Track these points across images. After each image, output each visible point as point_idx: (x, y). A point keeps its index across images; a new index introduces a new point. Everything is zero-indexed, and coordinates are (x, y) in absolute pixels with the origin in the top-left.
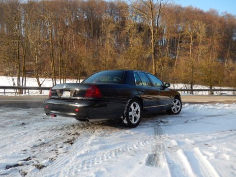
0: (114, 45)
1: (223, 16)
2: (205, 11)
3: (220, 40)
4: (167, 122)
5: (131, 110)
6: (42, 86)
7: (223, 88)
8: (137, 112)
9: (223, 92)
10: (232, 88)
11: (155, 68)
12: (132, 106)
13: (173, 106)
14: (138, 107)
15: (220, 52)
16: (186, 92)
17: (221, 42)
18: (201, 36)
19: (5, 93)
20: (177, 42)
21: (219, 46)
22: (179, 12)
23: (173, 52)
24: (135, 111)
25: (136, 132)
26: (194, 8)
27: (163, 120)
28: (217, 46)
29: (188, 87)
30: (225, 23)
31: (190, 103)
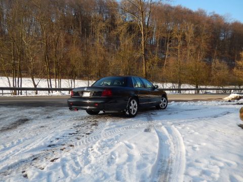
0: (104, 43)
1: (211, 17)
2: (194, 11)
3: (208, 40)
4: (156, 114)
5: (131, 105)
6: (37, 87)
7: (208, 87)
8: (135, 107)
9: (208, 91)
10: (216, 87)
11: (146, 68)
12: (132, 102)
13: (161, 103)
14: (136, 103)
15: (208, 52)
16: (174, 91)
17: (209, 43)
18: (190, 36)
19: (3, 94)
20: (167, 42)
21: (206, 47)
22: (168, 11)
23: (163, 51)
24: (134, 106)
25: (135, 119)
26: (183, 7)
27: (153, 113)
28: (204, 46)
29: (176, 86)
30: (213, 24)
31: (176, 101)
